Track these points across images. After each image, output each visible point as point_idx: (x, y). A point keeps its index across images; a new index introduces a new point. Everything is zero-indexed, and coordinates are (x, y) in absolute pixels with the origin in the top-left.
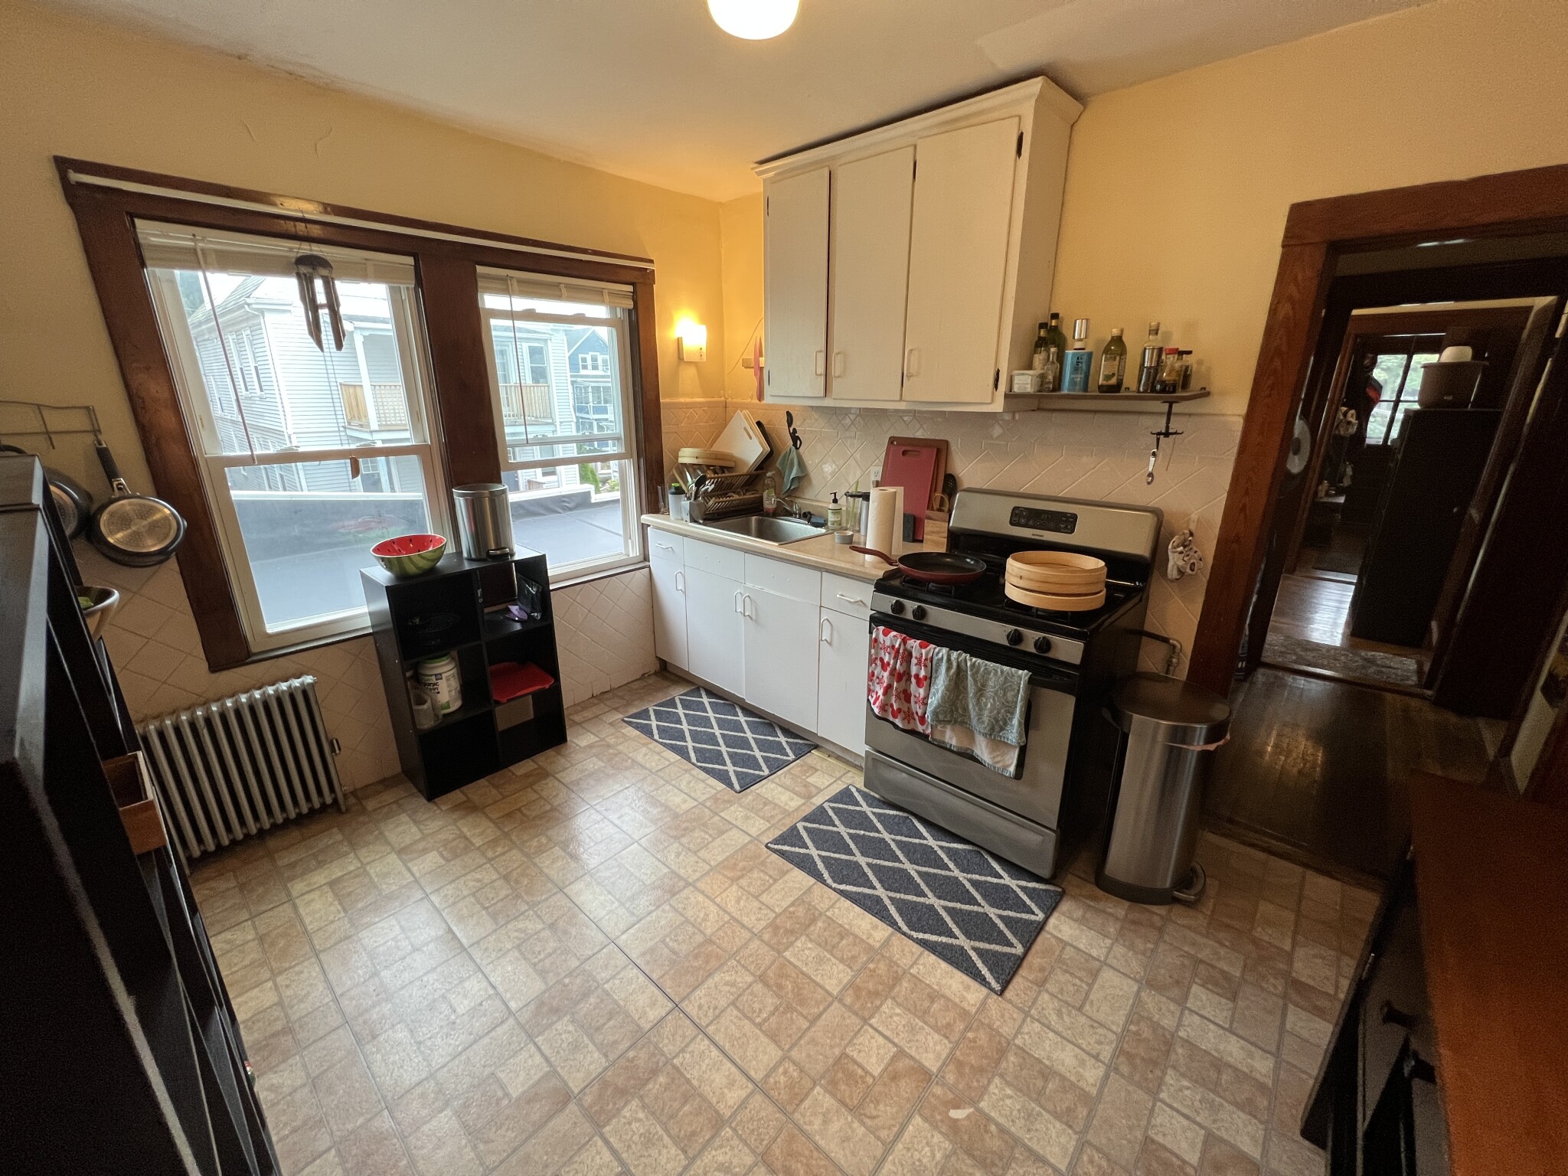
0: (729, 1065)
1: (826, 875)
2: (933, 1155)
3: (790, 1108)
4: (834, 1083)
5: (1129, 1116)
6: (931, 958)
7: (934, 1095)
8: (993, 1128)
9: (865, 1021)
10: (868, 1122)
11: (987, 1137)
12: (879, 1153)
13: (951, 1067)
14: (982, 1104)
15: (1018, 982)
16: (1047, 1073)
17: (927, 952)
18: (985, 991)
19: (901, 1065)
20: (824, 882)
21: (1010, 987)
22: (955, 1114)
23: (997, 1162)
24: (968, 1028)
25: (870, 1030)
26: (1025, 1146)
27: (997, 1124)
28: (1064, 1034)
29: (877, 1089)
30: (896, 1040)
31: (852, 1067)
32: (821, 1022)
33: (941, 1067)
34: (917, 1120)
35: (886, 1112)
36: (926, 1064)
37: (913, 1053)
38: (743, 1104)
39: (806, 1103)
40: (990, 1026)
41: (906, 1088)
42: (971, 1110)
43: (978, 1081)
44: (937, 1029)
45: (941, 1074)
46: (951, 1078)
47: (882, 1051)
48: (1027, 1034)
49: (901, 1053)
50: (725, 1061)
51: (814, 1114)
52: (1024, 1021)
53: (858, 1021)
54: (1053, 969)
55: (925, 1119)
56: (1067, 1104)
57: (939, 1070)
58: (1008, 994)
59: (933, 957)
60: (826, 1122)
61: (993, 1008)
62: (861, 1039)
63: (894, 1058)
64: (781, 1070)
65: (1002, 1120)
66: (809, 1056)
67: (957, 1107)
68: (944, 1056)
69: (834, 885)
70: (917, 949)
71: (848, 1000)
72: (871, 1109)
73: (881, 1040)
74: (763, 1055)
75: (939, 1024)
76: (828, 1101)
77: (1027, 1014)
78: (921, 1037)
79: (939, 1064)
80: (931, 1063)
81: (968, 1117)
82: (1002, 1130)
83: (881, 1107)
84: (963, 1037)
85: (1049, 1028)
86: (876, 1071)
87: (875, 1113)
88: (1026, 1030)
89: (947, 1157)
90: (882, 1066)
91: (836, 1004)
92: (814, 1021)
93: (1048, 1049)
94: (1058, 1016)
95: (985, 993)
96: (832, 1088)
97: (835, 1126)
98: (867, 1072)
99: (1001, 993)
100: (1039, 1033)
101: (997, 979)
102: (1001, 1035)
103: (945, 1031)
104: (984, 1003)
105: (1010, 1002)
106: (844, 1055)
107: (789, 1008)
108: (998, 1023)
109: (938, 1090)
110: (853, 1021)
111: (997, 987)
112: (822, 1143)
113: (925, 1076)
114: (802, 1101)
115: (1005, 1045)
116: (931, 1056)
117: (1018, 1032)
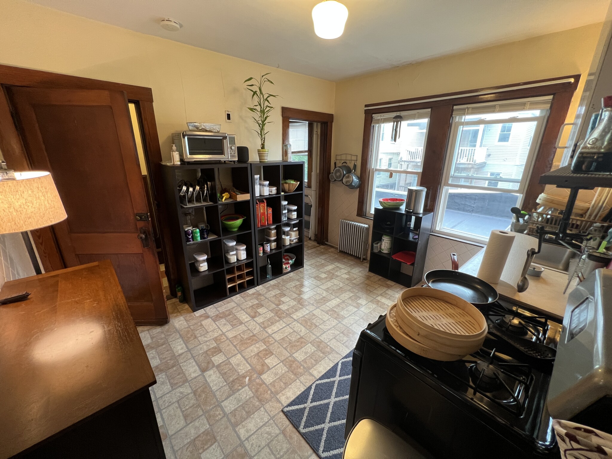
0: (277, 330)
1: (346, 360)
2: (240, 369)
3: (263, 341)
4: (266, 350)
5: (225, 438)
6: (303, 389)
7: (254, 374)
8: (240, 388)
9: (282, 362)
10: (254, 357)
11: (238, 385)
12: (246, 357)
13: (261, 382)
14: (247, 387)
15: (286, 422)
16: (249, 414)
17: (305, 388)
18: (285, 405)
19: (266, 368)
20: (343, 358)
21: (284, 417)
22: (248, 378)
23: (232, 385)
24: (272, 392)
25: (279, 362)
26: (232, 395)
27: (240, 389)
28: (260, 430)
29: (261, 361)
30: (274, 368)
31: (269, 355)
32: (284, 350)
33: (262, 379)
34: (250, 368)
35: (255, 361)
36: (264, 375)
37: (268, 372)
38: (267, 332)
39: (263, 344)
40: (270, 400)
41: (259, 367)
42: (247, 383)
43: (254, 388)
44: (274, 382)
45: (260, 378)
46: (258, 381)
47: (271, 364)
48: (264, 414)
49: (269, 369)
50: (278, 329)
51: (260, 345)
52: (270, 416)
53: (282, 359)
54: (290, 444)
55: (249, 370)
56: (237, 416)
57: (261, 378)
58: (281, 414)
59: (303, 390)
60: (257, 348)
61: (277, 405)
62: (276, 359)
63: (268, 367)
64: (273, 340)
65: (241, 391)
66: (275, 346)
67: (249, 380)
68: (265, 381)
69: (341, 362)
70: (308, 385)
71: (290, 358)
72: (256, 357)
73: (275, 364)
74: (277, 337)
75: (276, 383)
76: (262, 349)
77: (272, 418)
78: (273, 376)
79: (263, 378)
80: (264, 377)
81: (245, 382)
82: (239, 390)
83: (256, 360)
84: (269, 389)
85: (264, 425)
86: (266, 361)
87: (255, 358)
88: (265, 414)
89: (238, 373)
90: (267, 363)
91: (289, 355)
92: (285, 349)
93: (257, 419)
94: (268, 432)
95: (284, 404)
96: (265, 350)
97: (255, 349)
98: (266, 359)
99: (282, 411)
100: (263, 419)
101: (289, 411)
102: (266, 403)
103: (273, 384)
104: (280, 402)
105: (278, 413)
106: (273, 354)
107: (290, 343)
108: (271, 404)
109: (255, 376)
110: (283, 358)
111: (286, 410)
112: (253, 346)
113: (261, 373)
114: (264, 343)
115: (263, 403)
116: (266, 377)
117: (266, 411)
